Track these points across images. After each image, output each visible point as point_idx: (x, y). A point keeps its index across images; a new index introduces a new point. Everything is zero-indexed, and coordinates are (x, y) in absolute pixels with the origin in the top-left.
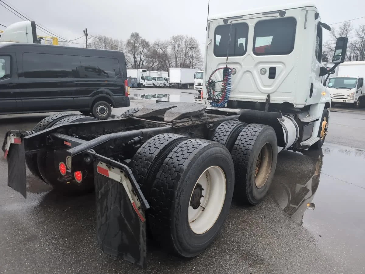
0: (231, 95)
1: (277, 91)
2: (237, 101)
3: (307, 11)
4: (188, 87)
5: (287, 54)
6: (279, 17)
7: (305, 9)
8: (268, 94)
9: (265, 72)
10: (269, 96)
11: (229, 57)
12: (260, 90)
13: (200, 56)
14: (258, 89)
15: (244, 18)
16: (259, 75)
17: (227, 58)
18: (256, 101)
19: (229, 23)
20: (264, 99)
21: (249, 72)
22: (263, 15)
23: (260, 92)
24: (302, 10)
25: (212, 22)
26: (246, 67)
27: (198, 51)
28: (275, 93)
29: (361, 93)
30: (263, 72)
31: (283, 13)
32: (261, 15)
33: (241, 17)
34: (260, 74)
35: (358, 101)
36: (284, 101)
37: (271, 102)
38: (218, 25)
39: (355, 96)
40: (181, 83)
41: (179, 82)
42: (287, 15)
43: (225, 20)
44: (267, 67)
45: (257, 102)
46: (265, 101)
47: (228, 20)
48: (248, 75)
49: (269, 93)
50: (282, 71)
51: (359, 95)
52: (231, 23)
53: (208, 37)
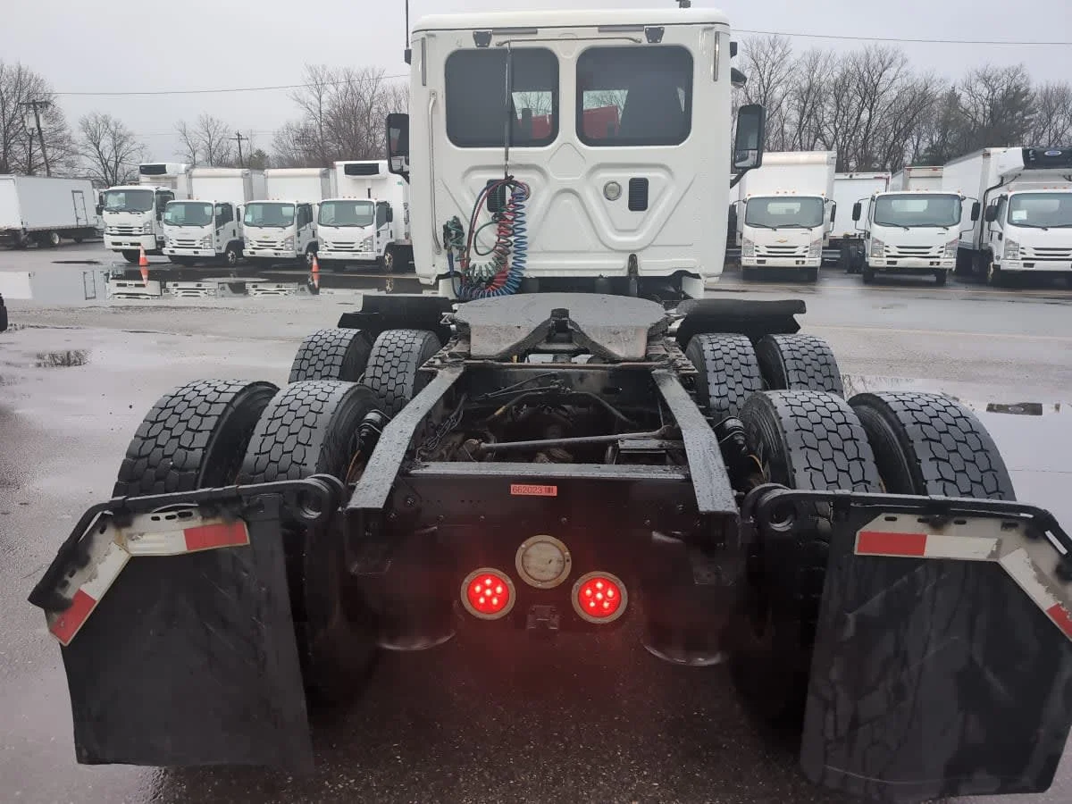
0: (528, 262)
1: (654, 243)
2: (537, 278)
3: (717, 34)
4: (57, 242)
5: (674, 145)
6: (645, 42)
7: (712, 28)
8: (628, 255)
9: (619, 194)
10: (633, 260)
11: (511, 149)
12: (607, 243)
13: (66, 132)
14: (600, 240)
15: (542, 34)
16: (602, 200)
17: (507, 153)
18: (596, 274)
19: (492, 45)
20: (620, 267)
21: (571, 195)
22: (600, 31)
23: (606, 246)
24: (705, 30)
25: (433, 36)
26: (560, 179)
27: (54, 118)
28: (650, 249)
29: (391, 236)
30: (610, 192)
31: (655, 32)
32: (594, 33)
33: (533, 30)
34: (605, 199)
35: (385, 254)
36: (676, 270)
37: (641, 273)
38: (454, 48)
39: (375, 243)
40: (24, 229)
41: (17, 225)
42: (667, 39)
43: (482, 36)
44: (624, 178)
45: (601, 277)
46: (624, 274)
47: (490, 36)
48: (568, 200)
49: (635, 251)
50: (664, 189)
51: (385, 240)
52: (499, 47)
53: (424, 85)
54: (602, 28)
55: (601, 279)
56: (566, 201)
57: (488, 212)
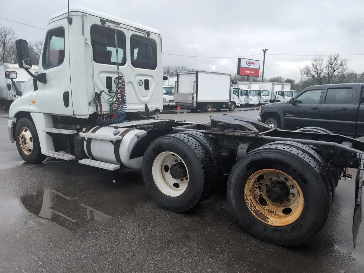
1: (151, 100)
3: (161, 39)
5: (153, 70)
6: (146, 36)
8: (145, 104)
9: (142, 84)
10: (146, 105)
12: (141, 101)
14: (138, 99)
15: (121, 25)
17: (118, 68)
18: (137, 111)
19: (106, 26)
20: (143, 108)
21: (130, 84)
23: (140, 102)
24: (158, 36)
26: (128, 78)
28: (150, 102)
30: (140, 83)
31: (149, 34)
32: (134, 29)
33: (118, 24)
34: (139, 86)
36: (155, 109)
37: (149, 110)
42: (151, 37)
43: (103, 21)
44: (143, 78)
45: (139, 111)
46: (144, 110)
47: (106, 22)
49: (147, 103)
50: (152, 83)
52: (109, 27)
53: (83, 35)
54: (136, 29)
55: (139, 112)
56: (129, 86)
57: (107, 89)
